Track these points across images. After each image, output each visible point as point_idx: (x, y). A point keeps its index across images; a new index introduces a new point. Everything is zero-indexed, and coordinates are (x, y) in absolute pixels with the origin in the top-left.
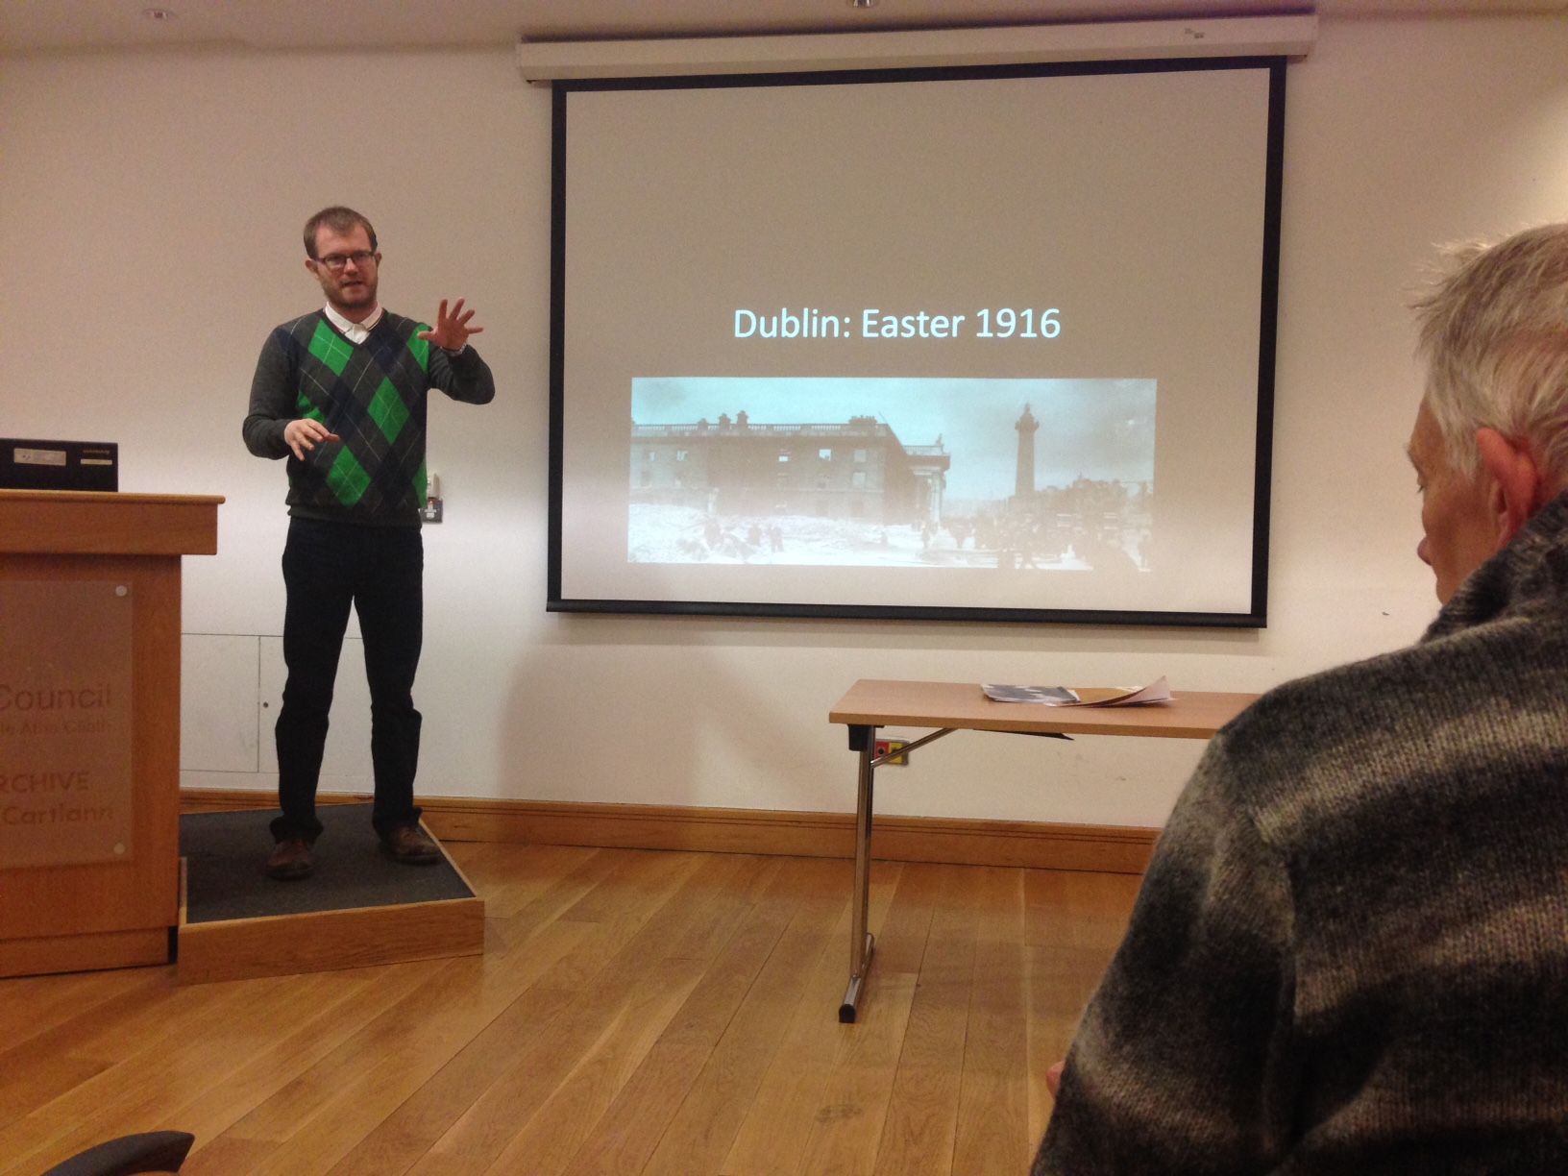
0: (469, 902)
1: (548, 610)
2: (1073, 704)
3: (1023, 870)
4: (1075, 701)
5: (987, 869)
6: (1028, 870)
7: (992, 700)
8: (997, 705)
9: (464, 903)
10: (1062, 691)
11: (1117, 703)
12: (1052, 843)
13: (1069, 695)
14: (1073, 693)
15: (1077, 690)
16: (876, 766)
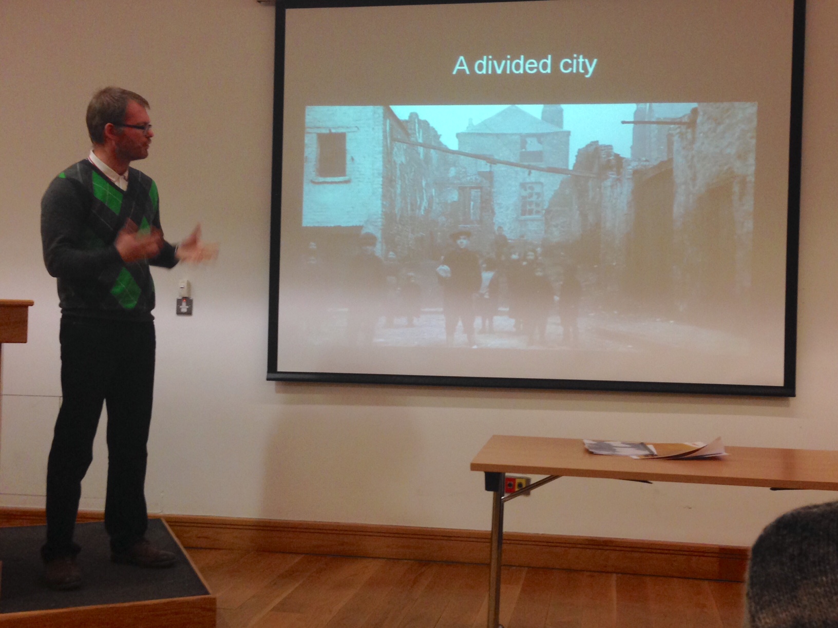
0: (205, 599)
1: (268, 379)
2: (652, 457)
3: (614, 575)
4: (653, 455)
5: (588, 573)
6: (620, 575)
7: (592, 453)
8: (594, 457)
9: (201, 599)
10: (643, 445)
11: (686, 456)
12: (636, 555)
13: (648, 449)
14: (651, 447)
15: (656, 445)
16: (505, 501)
